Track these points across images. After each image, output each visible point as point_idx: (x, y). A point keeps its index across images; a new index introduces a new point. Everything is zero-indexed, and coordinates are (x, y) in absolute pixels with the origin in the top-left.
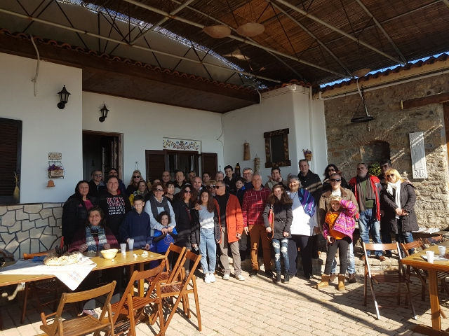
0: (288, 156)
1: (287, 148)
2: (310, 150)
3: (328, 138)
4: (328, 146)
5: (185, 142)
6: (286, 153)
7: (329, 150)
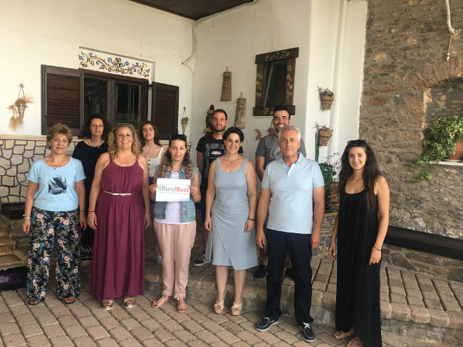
0: (291, 98)
1: (292, 83)
2: (331, 89)
3: (366, 71)
4: (364, 85)
5: (123, 61)
6: (288, 93)
7: (365, 93)
